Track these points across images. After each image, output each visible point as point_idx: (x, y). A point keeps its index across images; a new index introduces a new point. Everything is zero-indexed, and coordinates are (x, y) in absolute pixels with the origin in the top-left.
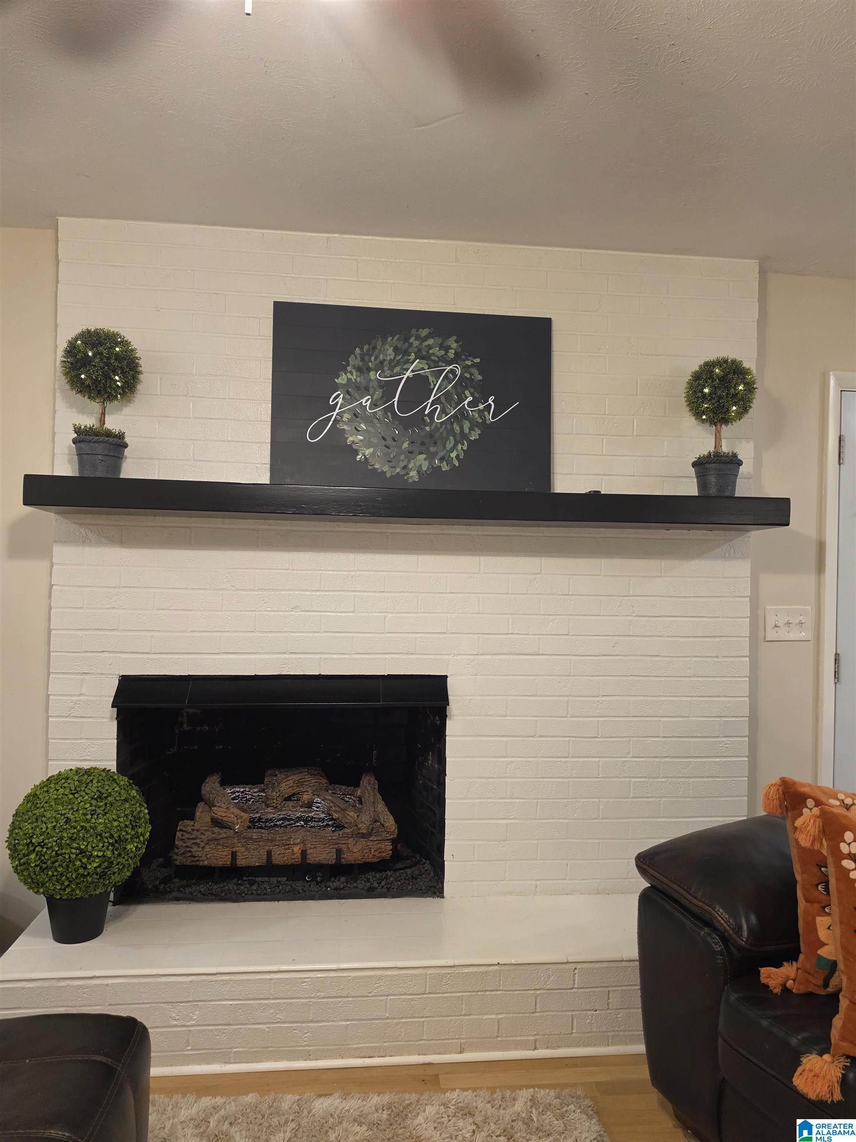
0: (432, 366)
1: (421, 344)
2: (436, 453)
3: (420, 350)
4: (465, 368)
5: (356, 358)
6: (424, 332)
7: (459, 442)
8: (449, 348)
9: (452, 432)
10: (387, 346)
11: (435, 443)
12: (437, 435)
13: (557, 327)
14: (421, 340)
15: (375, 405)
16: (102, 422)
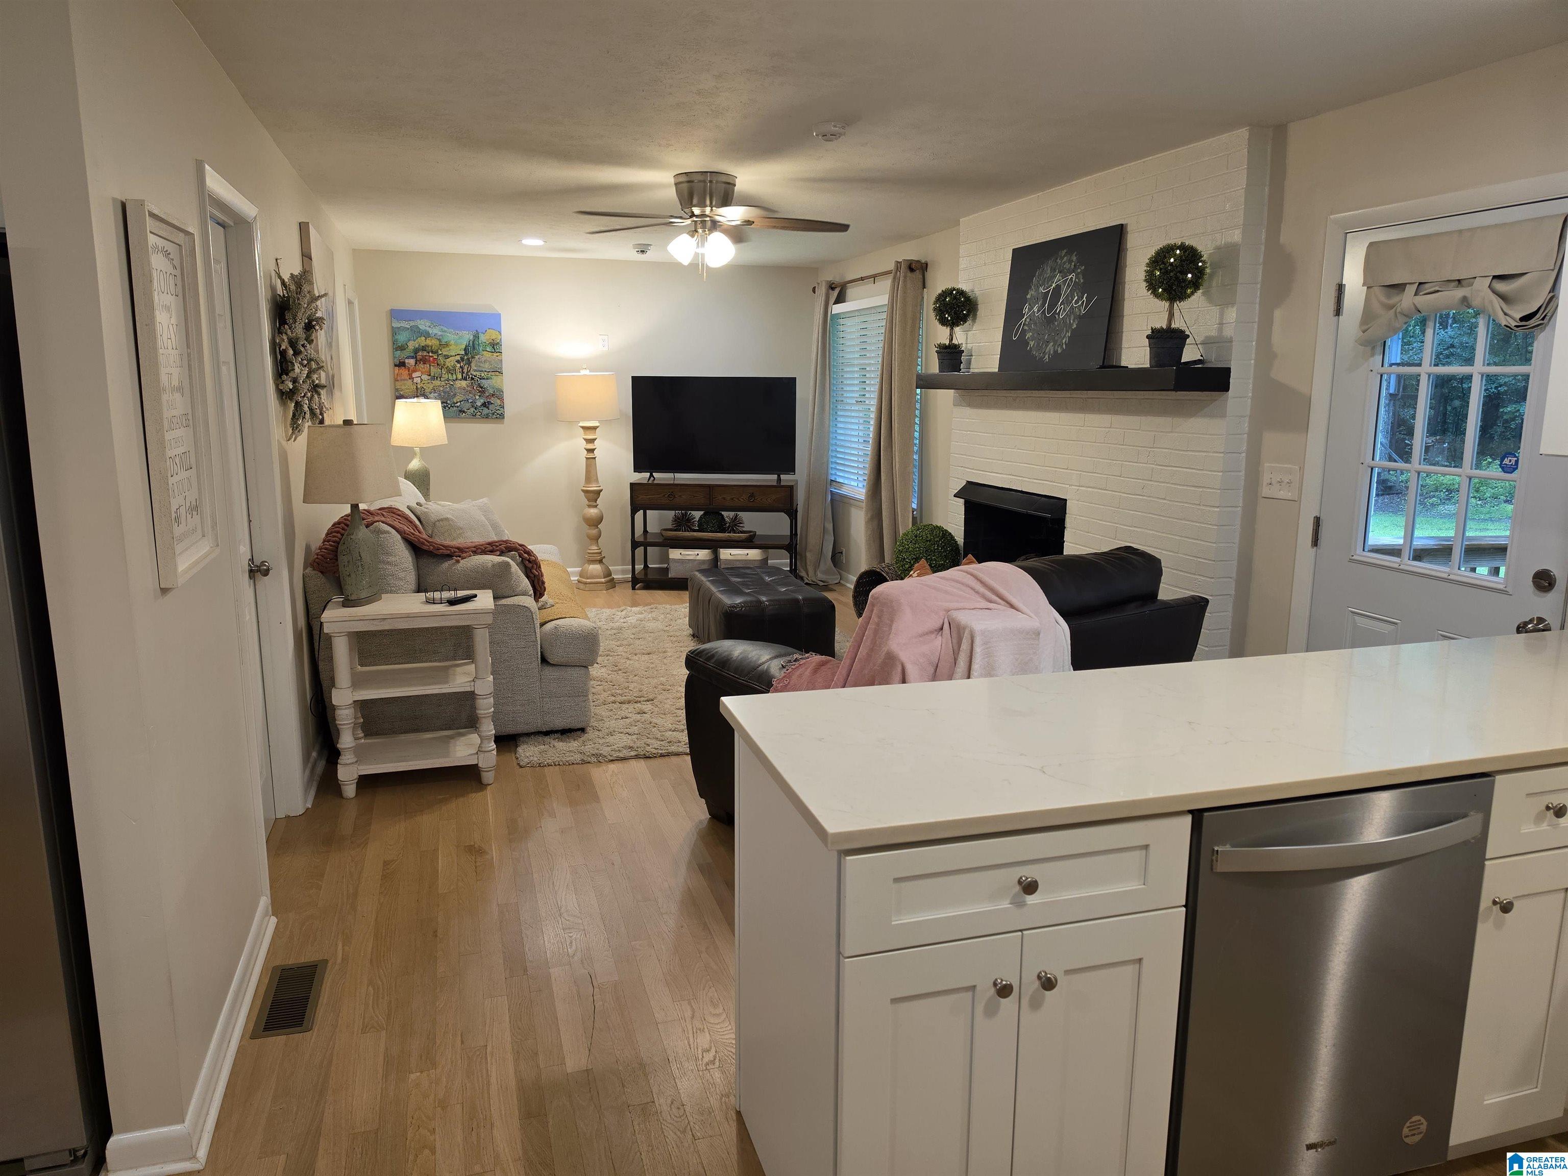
0: (1064, 276)
1: (1061, 262)
2: (1057, 340)
3: (1060, 266)
4: (1077, 275)
5: (1036, 278)
6: (1063, 252)
7: (1068, 331)
8: (1073, 261)
9: (1066, 325)
10: (1048, 268)
11: (1058, 334)
12: (1059, 328)
13: (1129, 229)
14: (1062, 258)
15: (1039, 311)
16: (951, 339)
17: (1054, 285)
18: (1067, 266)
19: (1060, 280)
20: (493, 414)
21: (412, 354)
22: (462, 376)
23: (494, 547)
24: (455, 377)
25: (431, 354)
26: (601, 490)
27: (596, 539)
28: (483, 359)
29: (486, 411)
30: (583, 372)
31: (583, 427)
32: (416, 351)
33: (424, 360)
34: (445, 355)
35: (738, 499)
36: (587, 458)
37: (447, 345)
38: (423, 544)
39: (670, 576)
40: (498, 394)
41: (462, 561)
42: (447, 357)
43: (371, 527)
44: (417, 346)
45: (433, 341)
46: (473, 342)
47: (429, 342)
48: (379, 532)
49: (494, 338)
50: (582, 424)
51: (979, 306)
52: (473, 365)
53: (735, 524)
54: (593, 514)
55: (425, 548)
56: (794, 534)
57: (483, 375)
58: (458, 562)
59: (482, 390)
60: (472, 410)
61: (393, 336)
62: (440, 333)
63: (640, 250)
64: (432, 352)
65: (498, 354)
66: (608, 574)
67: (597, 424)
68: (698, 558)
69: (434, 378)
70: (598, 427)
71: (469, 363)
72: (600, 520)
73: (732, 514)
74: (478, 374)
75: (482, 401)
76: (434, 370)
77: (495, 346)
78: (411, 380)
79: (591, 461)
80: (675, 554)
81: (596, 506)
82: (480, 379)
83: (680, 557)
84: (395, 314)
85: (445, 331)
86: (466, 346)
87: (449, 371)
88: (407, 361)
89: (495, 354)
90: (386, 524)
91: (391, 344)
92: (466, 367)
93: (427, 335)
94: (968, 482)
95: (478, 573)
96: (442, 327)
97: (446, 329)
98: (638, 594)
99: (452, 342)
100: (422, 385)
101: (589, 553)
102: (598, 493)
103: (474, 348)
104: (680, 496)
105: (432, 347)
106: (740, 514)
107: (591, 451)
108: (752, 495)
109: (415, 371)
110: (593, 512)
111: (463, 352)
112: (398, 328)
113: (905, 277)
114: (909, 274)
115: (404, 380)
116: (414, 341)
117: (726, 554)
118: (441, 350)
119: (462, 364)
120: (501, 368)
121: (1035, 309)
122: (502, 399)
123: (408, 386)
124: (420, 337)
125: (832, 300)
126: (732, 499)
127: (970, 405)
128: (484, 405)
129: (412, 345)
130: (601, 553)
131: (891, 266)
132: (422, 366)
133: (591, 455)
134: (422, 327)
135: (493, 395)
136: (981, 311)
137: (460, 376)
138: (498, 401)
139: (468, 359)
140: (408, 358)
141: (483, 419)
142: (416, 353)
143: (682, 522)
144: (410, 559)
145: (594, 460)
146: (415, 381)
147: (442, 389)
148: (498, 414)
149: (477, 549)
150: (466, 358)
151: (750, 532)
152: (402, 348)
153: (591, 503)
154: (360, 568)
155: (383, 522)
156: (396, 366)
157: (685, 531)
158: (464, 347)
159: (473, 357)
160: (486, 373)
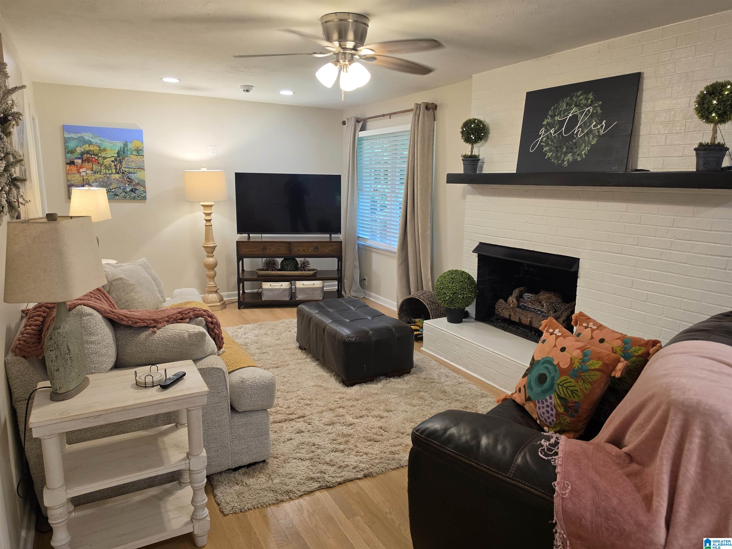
0: (581, 109)
1: (577, 99)
2: (576, 152)
3: (576, 102)
4: (595, 108)
5: (551, 111)
6: (579, 93)
7: (587, 146)
8: (589, 99)
9: (584, 141)
10: (564, 103)
11: (576, 148)
12: (578, 144)
13: (645, 76)
14: (577, 97)
15: (555, 132)
16: (472, 152)
17: (570, 115)
18: (584, 102)
19: (576, 111)
20: (139, 196)
21: (79, 156)
22: (116, 171)
23: (184, 315)
24: (110, 172)
25: (93, 156)
26: (216, 246)
27: (213, 277)
28: (131, 160)
29: (133, 195)
30: (203, 170)
31: (203, 206)
32: (82, 154)
33: (88, 160)
34: (103, 157)
35: (307, 250)
36: (206, 226)
37: (105, 150)
38: (122, 320)
39: (263, 299)
40: (142, 184)
41: (158, 332)
42: (105, 158)
43: (74, 311)
44: (83, 150)
45: (94, 147)
46: (124, 148)
47: (91, 148)
48: (82, 315)
49: (138, 146)
50: (202, 203)
51: (491, 131)
52: (123, 163)
53: (304, 266)
54: (211, 262)
55: (124, 323)
56: (340, 270)
57: (130, 170)
58: (154, 332)
59: (130, 181)
60: (124, 194)
61: (65, 143)
62: (99, 142)
63: (245, 89)
64: (94, 155)
65: (141, 157)
66: (221, 299)
67: (212, 203)
68: (282, 287)
69: (95, 173)
70: (213, 205)
71: (121, 162)
72: (216, 265)
73: (303, 259)
74: (127, 170)
75: (130, 188)
76: (96, 167)
77: (139, 151)
78: (79, 174)
79: (208, 227)
80: (266, 285)
81: (213, 256)
82: (129, 173)
83: (270, 287)
84: (66, 128)
85: (103, 141)
86: (118, 151)
87: (106, 168)
88: (75, 161)
89: (139, 157)
90: (88, 306)
91: (63, 150)
92: (118, 165)
93: (90, 143)
94: (481, 243)
95: (175, 342)
96: (101, 138)
97: (103, 139)
98: (243, 313)
99: (108, 148)
100: (87, 177)
101: (208, 287)
102: (214, 248)
103: (124, 153)
104: (270, 249)
105: (94, 151)
106: (308, 259)
107: (209, 221)
108: (317, 248)
109: (81, 167)
110: (211, 260)
111: (116, 155)
112: (69, 138)
113: (424, 113)
114: (426, 111)
115: (74, 174)
116: (81, 147)
117: (300, 284)
118: (100, 153)
119: (115, 163)
120: (144, 166)
121: (552, 131)
122: (144, 187)
123: (76, 178)
124: (85, 144)
125: (359, 128)
126: (304, 250)
127: (482, 194)
128: (132, 190)
129: (79, 150)
130: (216, 286)
131: (412, 106)
132: (87, 164)
133: (208, 224)
134: (86, 138)
135: (138, 184)
136: (492, 134)
137: (114, 171)
138: (142, 188)
139: (120, 160)
140: (76, 158)
141: (132, 200)
142: (82, 156)
143: (270, 265)
144: (111, 334)
145: (211, 226)
146: (82, 174)
147: (101, 180)
148: (142, 197)
149: (170, 319)
150: (118, 159)
151: (313, 270)
152: (72, 152)
153: (209, 255)
154: (69, 361)
155: (84, 305)
156: (67, 164)
157: (273, 271)
158: (117, 151)
159: (123, 159)
160: (133, 170)
